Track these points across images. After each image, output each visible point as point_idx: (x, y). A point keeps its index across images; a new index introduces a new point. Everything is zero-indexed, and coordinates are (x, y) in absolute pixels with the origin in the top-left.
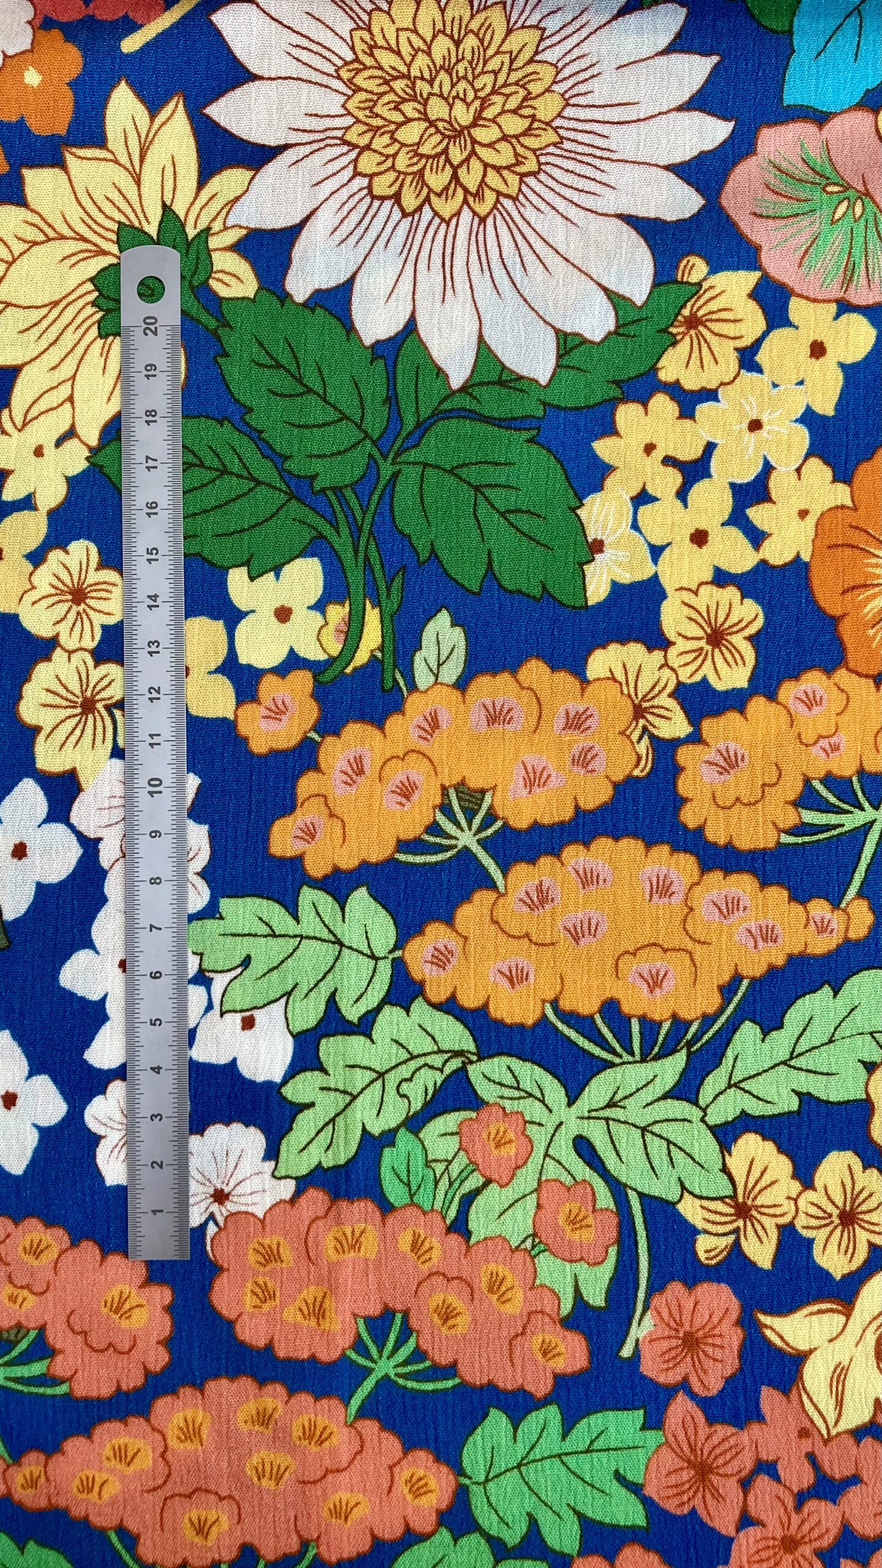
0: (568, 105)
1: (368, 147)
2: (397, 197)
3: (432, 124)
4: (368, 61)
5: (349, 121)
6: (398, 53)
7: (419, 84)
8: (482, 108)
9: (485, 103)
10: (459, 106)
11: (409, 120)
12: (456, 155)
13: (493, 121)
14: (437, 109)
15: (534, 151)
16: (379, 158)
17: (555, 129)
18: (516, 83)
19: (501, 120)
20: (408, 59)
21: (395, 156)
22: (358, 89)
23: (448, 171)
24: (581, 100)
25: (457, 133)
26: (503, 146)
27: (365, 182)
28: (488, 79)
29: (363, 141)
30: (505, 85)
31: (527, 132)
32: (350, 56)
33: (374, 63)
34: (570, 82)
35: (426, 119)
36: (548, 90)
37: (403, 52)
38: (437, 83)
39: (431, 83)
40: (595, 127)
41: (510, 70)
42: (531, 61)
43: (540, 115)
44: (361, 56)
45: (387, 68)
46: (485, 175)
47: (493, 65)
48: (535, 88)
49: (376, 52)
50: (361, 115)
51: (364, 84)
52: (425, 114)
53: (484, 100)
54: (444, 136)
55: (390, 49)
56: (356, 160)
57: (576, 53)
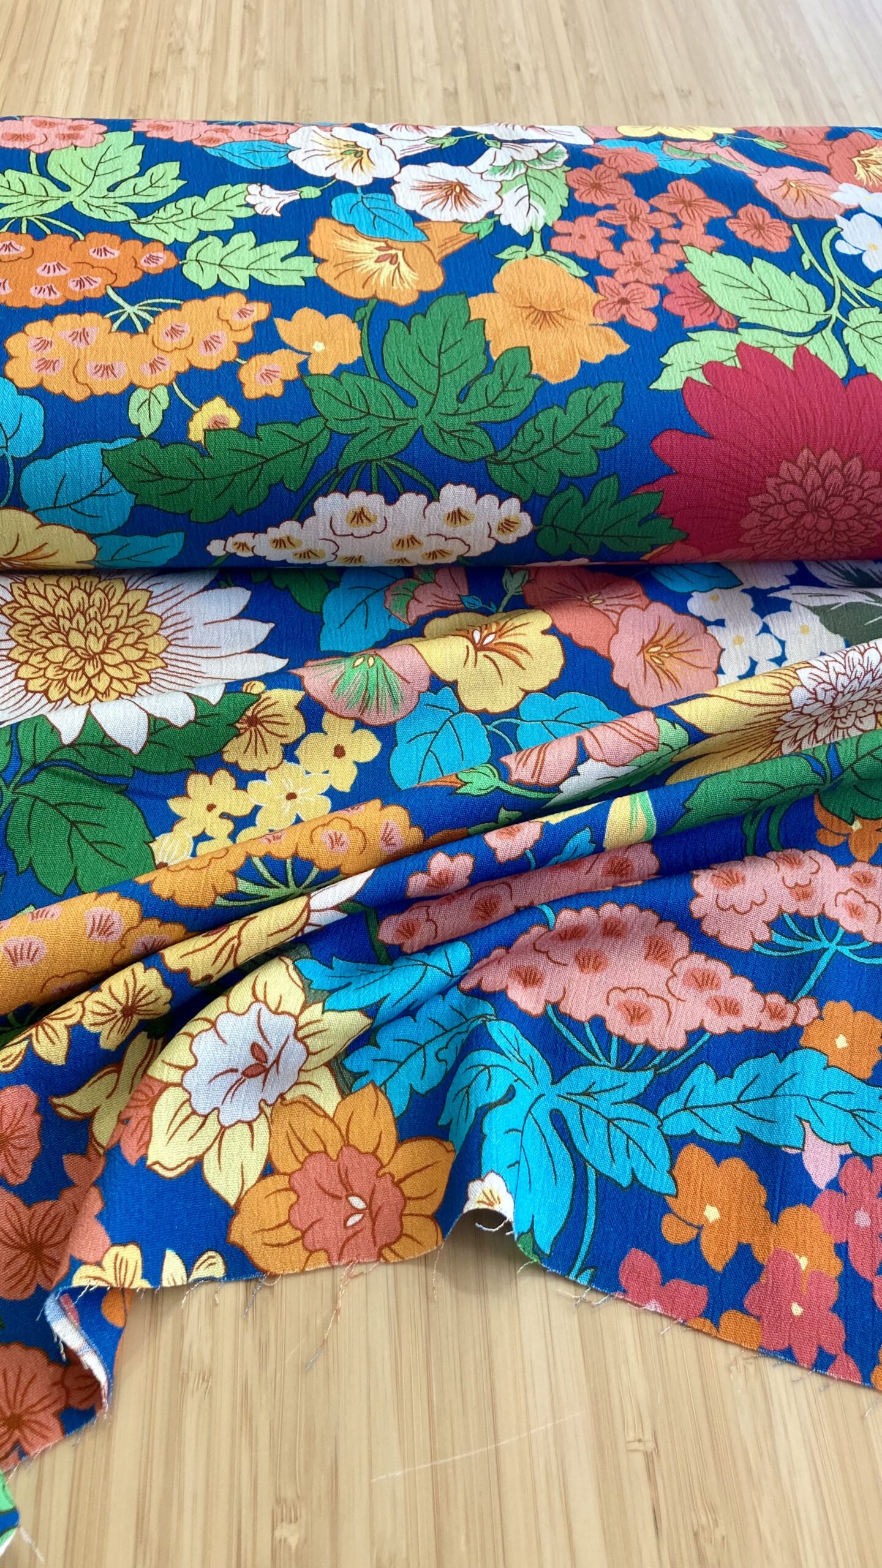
0: (170, 644)
1: (26, 662)
2: (46, 693)
3: (73, 650)
4: (23, 602)
5: (12, 644)
6: (46, 598)
7: (62, 621)
8: (109, 642)
9: (110, 638)
10: (91, 638)
11: (56, 646)
12: (90, 670)
13: (117, 650)
14: (76, 639)
15: (147, 671)
16: (33, 670)
17: (162, 659)
18: (133, 626)
19: (123, 650)
20: (53, 603)
21: (45, 669)
22: (16, 622)
23: (84, 680)
24: (179, 642)
25: (91, 657)
26: (124, 667)
27: (23, 683)
28: (112, 622)
29: (22, 659)
30: (125, 627)
31: (141, 660)
32: (9, 598)
33: (27, 604)
34: (172, 630)
35: (69, 646)
36: (156, 633)
37: (49, 597)
38: (75, 622)
39: (71, 620)
40: (190, 659)
41: (128, 616)
42: (143, 612)
43: (151, 649)
44: (17, 598)
45: (37, 607)
46: (111, 682)
47: (116, 611)
48: (148, 631)
49: (30, 597)
50: (21, 640)
51: (21, 618)
52: (68, 642)
53: (110, 636)
54: (82, 659)
55: (40, 595)
56: (17, 671)
57: (174, 610)
